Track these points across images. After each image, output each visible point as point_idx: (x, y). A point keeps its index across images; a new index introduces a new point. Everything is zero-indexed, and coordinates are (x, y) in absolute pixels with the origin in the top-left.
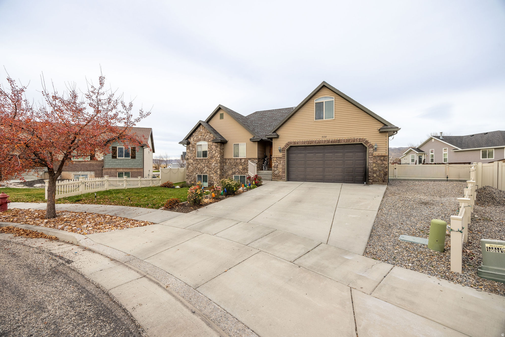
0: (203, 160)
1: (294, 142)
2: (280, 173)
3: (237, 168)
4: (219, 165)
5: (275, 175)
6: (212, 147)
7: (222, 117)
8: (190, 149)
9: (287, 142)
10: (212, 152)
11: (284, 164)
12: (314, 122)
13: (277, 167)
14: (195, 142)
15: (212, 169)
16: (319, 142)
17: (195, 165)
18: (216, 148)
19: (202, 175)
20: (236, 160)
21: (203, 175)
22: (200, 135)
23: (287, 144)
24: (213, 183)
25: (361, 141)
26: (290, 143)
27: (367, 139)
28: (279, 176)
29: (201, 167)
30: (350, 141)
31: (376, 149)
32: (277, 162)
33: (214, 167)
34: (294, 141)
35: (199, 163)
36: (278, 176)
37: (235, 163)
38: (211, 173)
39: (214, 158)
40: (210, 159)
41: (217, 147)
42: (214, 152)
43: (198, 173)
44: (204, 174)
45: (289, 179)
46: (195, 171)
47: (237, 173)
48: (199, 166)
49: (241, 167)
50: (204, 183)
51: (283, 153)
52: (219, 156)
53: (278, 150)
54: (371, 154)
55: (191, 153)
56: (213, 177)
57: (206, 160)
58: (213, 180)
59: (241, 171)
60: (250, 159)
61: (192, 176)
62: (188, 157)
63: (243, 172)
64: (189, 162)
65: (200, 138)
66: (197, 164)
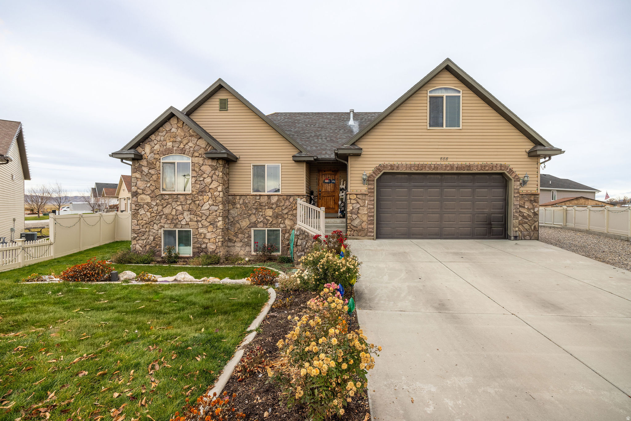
0: (179, 196)
1: (391, 166)
2: (364, 224)
3: (261, 213)
4: (221, 208)
5: (354, 228)
6: (203, 168)
7: (224, 106)
8: (142, 172)
9: (376, 164)
10: (203, 180)
11: (372, 207)
12: (426, 131)
13: (358, 213)
14: (157, 156)
15: (204, 217)
16: (436, 167)
17: (156, 208)
18: (213, 172)
19: (177, 230)
20: (258, 198)
21: (179, 231)
22: (172, 140)
23: (378, 169)
24: (206, 247)
25: (503, 168)
26: (384, 166)
27: (511, 166)
28: (362, 230)
29: (174, 213)
30: (487, 168)
31: (524, 183)
32: (358, 203)
33: (207, 213)
34: (391, 163)
35: (168, 203)
36: (360, 230)
37: (256, 205)
38: (200, 226)
39: (209, 194)
40: (198, 194)
41: (216, 169)
42: (208, 180)
43: (166, 226)
44: (181, 228)
45: (379, 236)
46: (158, 222)
47: (262, 224)
48: (167, 211)
49: (269, 212)
50: (181, 248)
51: (370, 186)
52: (220, 189)
53: (360, 179)
54: (516, 191)
55: (146, 181)
56: (205, 234)
57: (188, 197)
58: (207, 241)
59: (269, 220)
60: (290, 196)
61: (149, 231)
62: (138, 190)
63: (274, 222)
64: (139, 201)
65: (171, 147)
66: (162, 205)
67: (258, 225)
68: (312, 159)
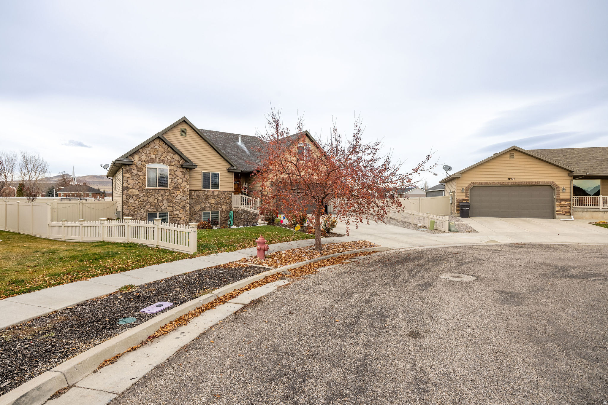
0: (160, 190)
3: (208, 202)
4: (188, 198)
6: (177, 173)
7: (184, 133)
8: (132, 173)
10: (177, 181)
13: (268, 202)
14: (144, 163)
17: (143, 198)
18: (183, 176)
20: (206, 192)
21: (159, 213)
22: (155, 153)
29: (156, 201)
33: (180, 201)
35: (152, 195)
37: (205, 196)
38: (175, 209)
39: (181, 189)
40: (173, 189)
41: (185, 174)
42: (180, 181)
43: (150, 210)
44: (161, 211)
46: (143, 207)
47: (208, 208)
48: (151, 200)
49: (213, 201)
52: (187, 186)
55: (136, 180)
56: (178, 215)
57: (166, 191)
58: (179, 219)
59: (213, 206)
60: (225, 191)
61: (137, 214)
62: (129, 186)
63: (216, 207)
64: (129, 193)
65: (154, 158)
66: (147, 196)
67: (206, 209)
68: (241, 171)
